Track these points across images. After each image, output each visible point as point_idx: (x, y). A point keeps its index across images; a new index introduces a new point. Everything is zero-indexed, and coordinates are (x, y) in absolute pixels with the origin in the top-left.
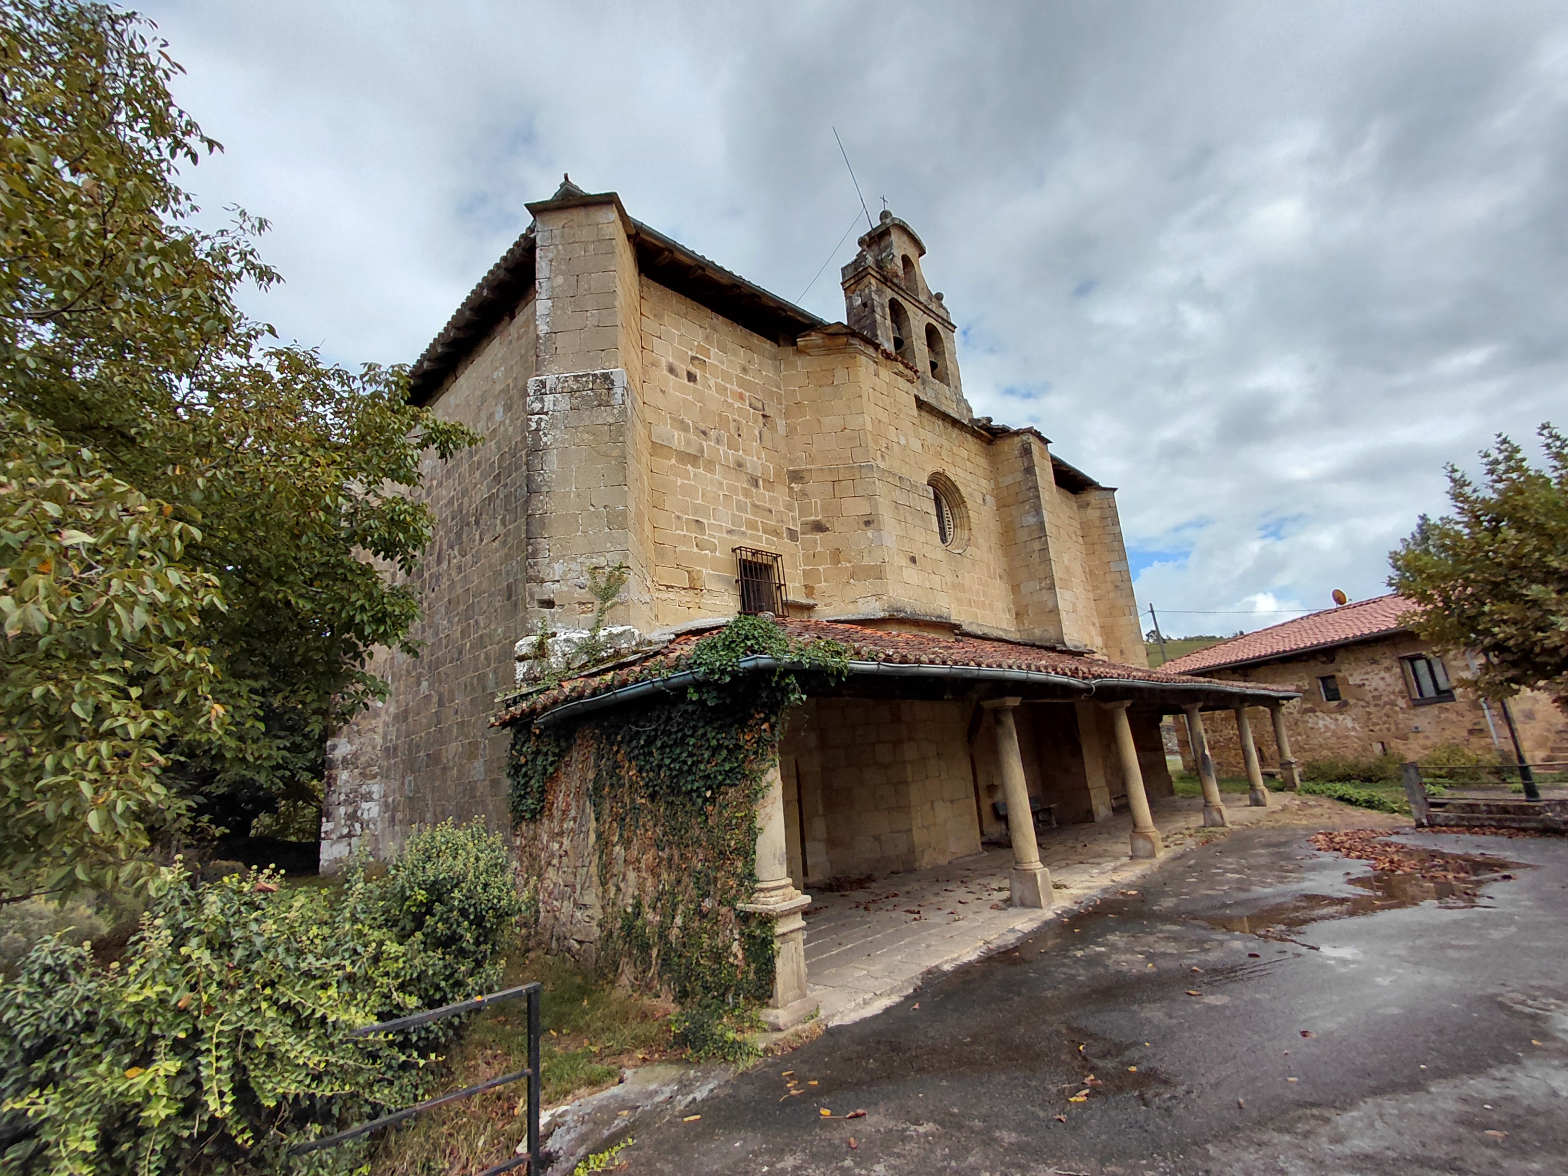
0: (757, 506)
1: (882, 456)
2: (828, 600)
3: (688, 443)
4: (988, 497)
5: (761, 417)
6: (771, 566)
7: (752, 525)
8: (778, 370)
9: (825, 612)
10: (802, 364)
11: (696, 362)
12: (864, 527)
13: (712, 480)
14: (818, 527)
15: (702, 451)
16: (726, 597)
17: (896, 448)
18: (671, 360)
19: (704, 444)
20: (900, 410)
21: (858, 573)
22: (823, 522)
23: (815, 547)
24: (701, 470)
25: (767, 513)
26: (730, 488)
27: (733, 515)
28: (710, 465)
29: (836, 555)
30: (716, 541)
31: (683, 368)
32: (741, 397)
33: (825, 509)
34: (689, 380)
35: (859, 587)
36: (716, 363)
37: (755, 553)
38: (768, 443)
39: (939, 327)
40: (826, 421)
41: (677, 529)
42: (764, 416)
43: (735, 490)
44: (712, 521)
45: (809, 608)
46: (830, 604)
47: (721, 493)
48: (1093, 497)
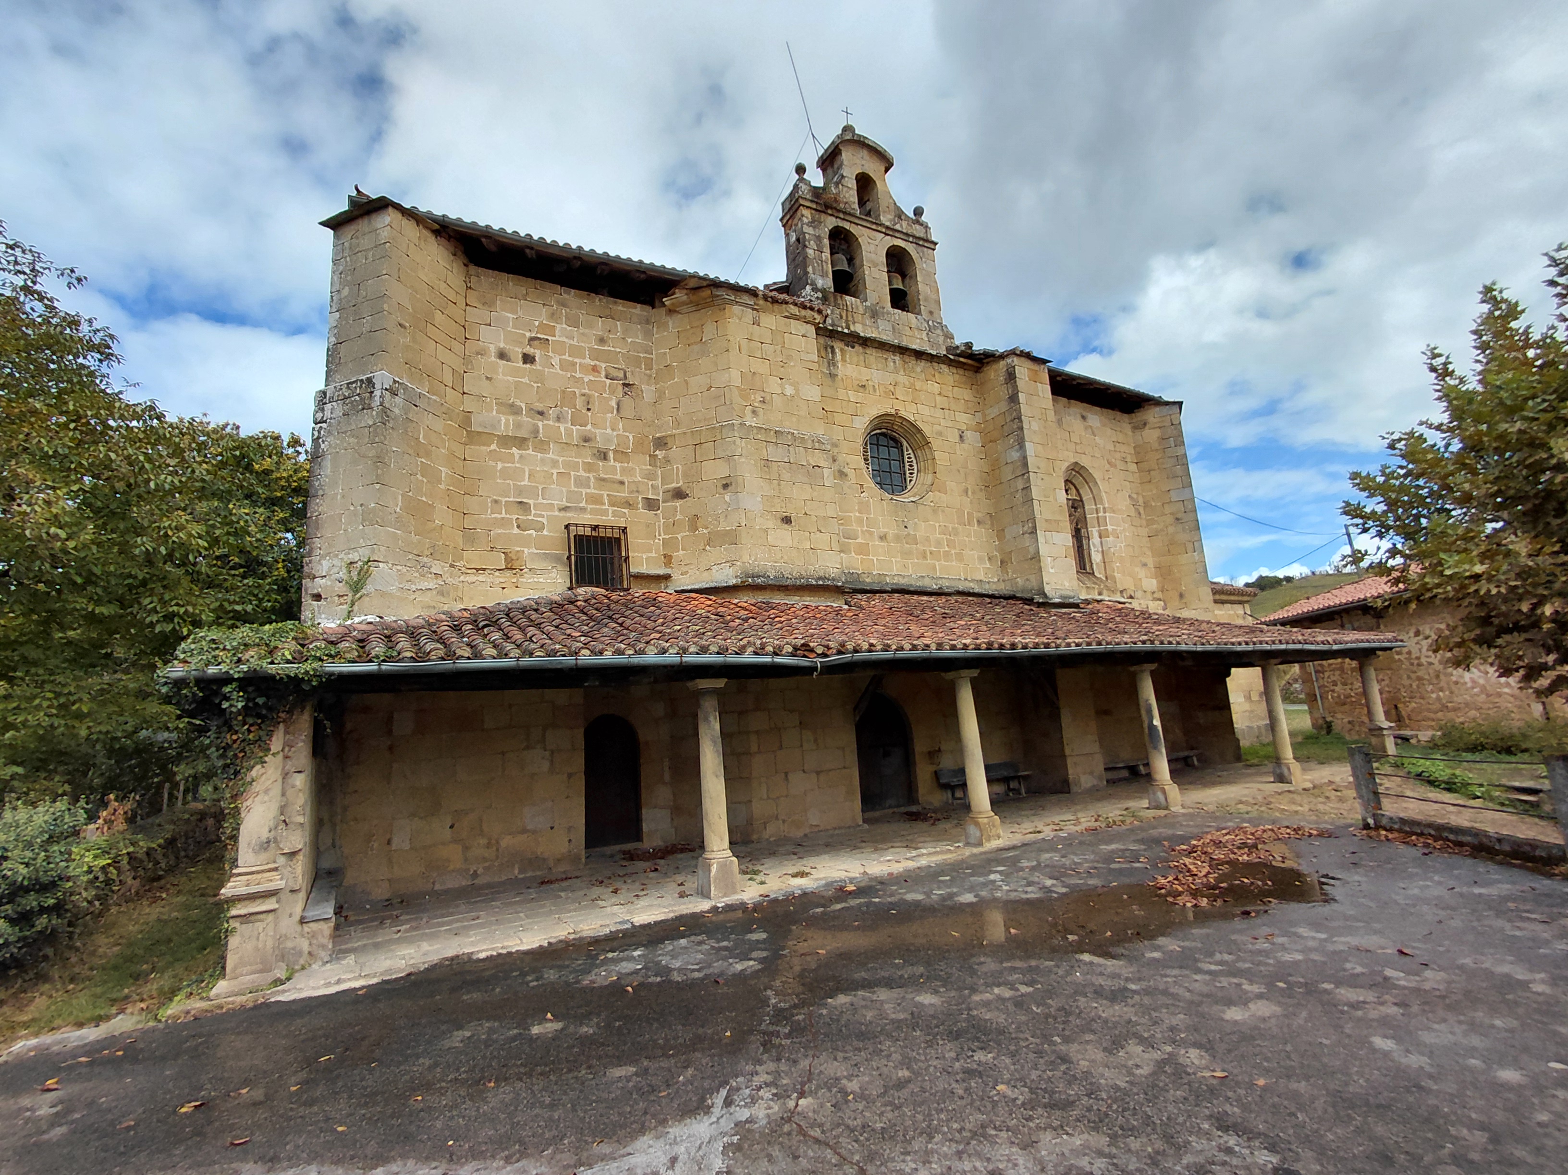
0: (603, 480)
1: (754, 412)
2: (685, 569)
3: (518, 426)
4: (968, 434)
5: (621, 388)
6: (618, 540)
7: (596, 500)
8: (648, 334)
9: (683, 580)
10: (673, 324)
11: (536, 343)
12: (722, 491)
13: (542, 460)
14: (679, 494)
15: (536, 431)
16: (553, 575)
17: (777, 401)
18: (502, 345)
19: (540, 424)
20: (789, 357)
21: (713, 540)
22: (683, 489)
23: (675, 515)
24: (530, 452)
25: (616, 486)
26: (566, 464)
27: (569, 492)
28: (542, 446)
29: (694, 522)
30: (544, 521)
31: (517, 352)
32: (595, 369)
33: (685, 475)
34: (525, 362)
35: (716, 553)
36: (564, 339)
37: (595, 528)
38: (628, 411)
39: (910, 248)
40: (693, 381)
41: (492, 513)
42: (625, 385)
43: (575, 467)
44: (540, 500)
45: (667, 577)
46: (686, 573)
47: (555, 471)
48: (1152, 415)
